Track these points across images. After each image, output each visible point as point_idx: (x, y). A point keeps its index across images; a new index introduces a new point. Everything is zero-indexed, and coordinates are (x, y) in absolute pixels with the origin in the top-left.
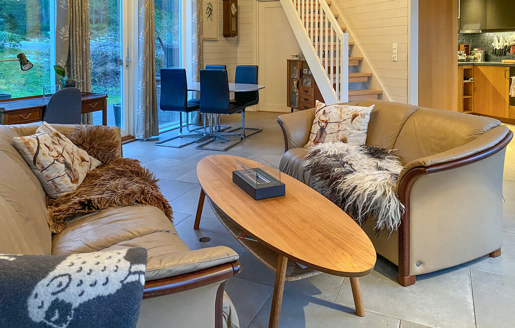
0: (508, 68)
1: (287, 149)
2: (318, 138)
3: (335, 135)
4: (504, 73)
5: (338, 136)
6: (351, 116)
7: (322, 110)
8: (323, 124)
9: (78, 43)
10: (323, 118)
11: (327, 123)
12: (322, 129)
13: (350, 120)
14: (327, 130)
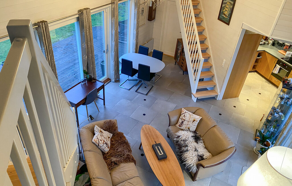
0: (277, 60)
1: (169, 126)
2: (180, 125)
3: (186, 126)
4: (275, 61)
5: (187, 126)
6: (193, 120)
7: (184, 114)
8: (183, 120)
9: (91, 60)
10: (183, 118)
11: (184, 120)
12: (182, 122)
13: (192, 122)
14: (184, 123)
